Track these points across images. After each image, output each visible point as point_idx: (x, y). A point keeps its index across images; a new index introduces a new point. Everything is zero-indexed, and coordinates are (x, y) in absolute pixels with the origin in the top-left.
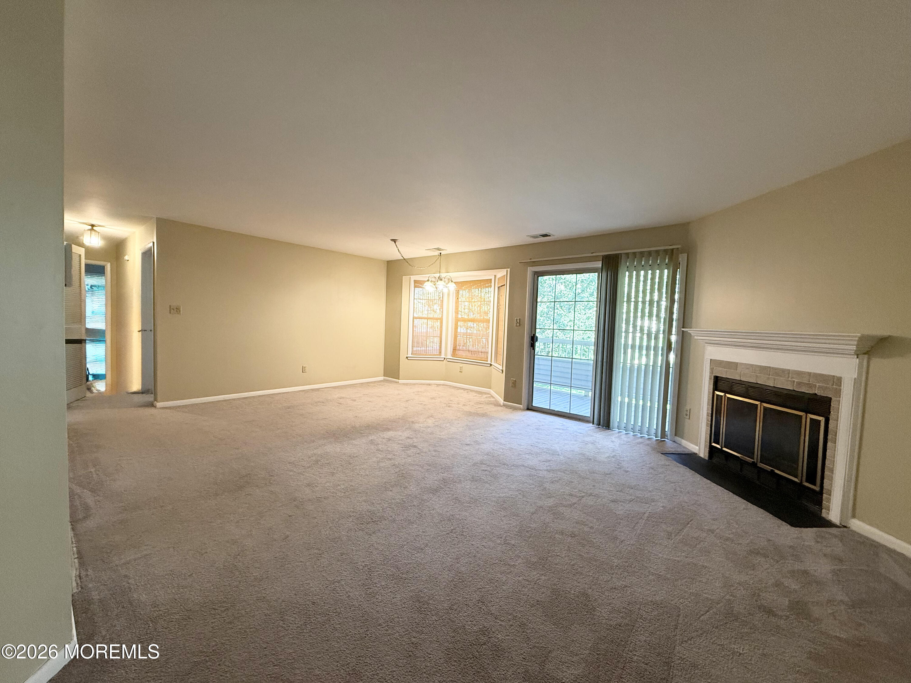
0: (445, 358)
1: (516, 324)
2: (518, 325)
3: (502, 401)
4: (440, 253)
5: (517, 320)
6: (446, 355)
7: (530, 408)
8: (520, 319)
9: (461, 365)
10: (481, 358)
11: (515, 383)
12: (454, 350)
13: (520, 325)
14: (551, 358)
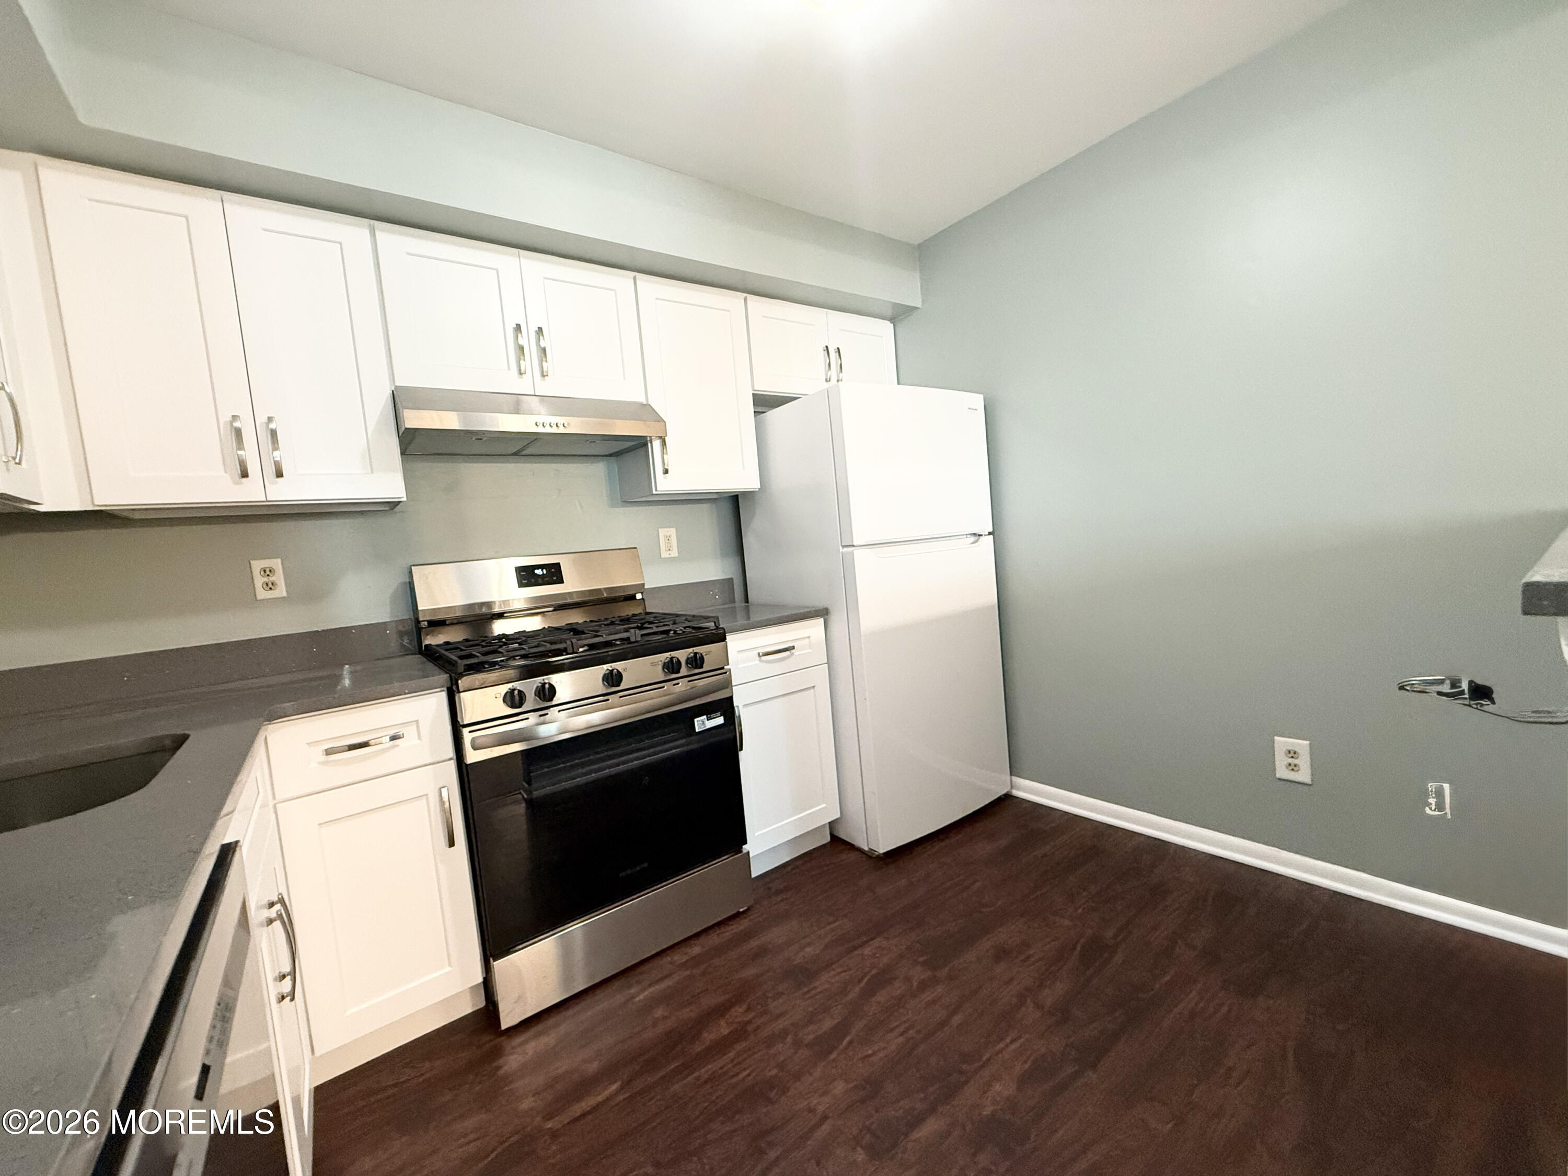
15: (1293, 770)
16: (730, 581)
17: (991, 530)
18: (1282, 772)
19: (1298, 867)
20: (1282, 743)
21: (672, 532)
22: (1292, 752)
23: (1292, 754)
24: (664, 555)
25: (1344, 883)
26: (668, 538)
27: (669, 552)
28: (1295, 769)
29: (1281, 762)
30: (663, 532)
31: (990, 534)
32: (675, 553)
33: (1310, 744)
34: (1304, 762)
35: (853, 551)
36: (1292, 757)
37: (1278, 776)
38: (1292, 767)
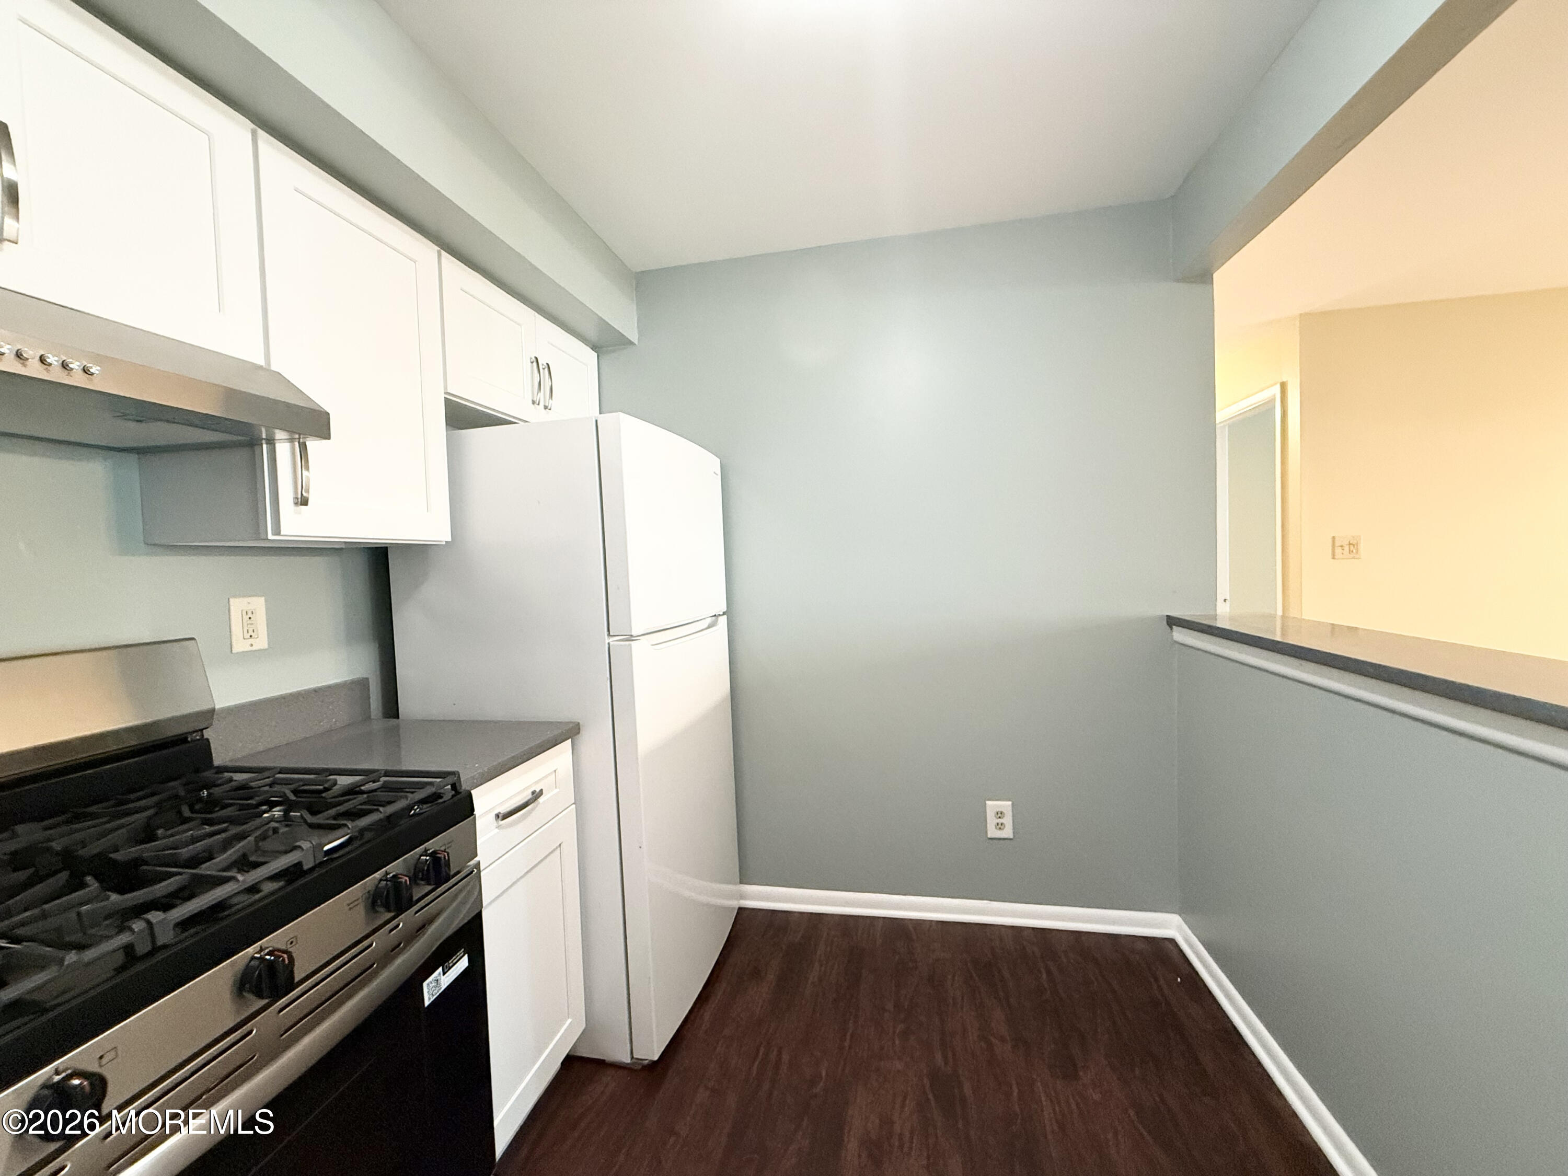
15: (1000, 828)
16: (363, 684)
17: (725, 610)
18: (992, 832)
19: (1014, 914)
20: (992, 806)
21: (258, 604)
22: (999, 813)
23: (1000, 815)
24: (240, 646)
25: (1059, 920)
26: (249, 616)
27: (251, 641)
28: (1002, 827)
29: (991, 821)
30: (238, 605)
31: (724, 613)
32: (261, 642)
33: (1013, 804)
34: (1008, 820)
35: (630, 645)
36: (1000, 817)
37: (989, 836)
38: (1000, 826)
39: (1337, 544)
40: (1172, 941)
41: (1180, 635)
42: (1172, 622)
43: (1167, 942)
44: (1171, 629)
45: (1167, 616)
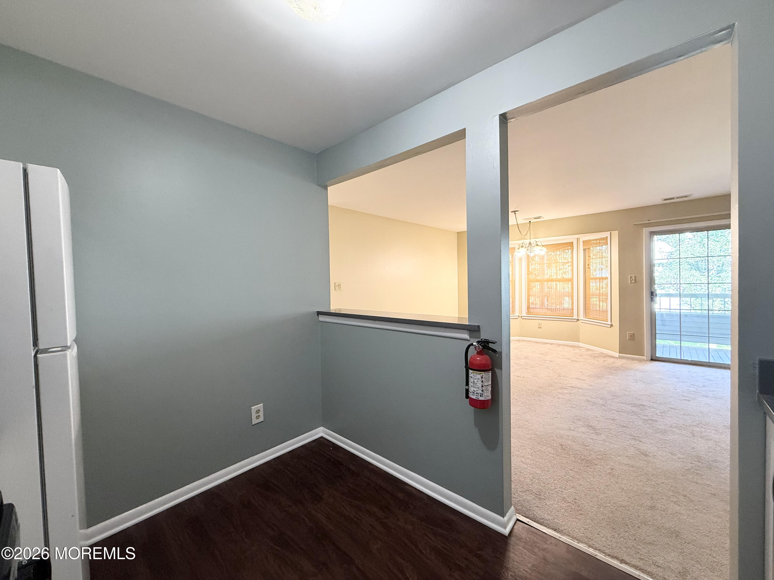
0: (519, 316)
1: (631, 281)
2: (633, 281)
3: (617, 354)
4: (530, 222)
5: (631, 277)
6: (521, 312)
7: (654, 359)
8: (635, 277)
9: (540, 321)
10: (564, 314)
11: (632, 337)
12: (528, 308)
13: (635, 282)
14: (679, 311)
18: (254, 422)
20: (254, 408)
22: (258, 410)
29: (254, 415)
33: (264, 403)
34: (261, 414)
36: (258, 413)
37: (252, 425)
38: (258, 417)
39: (336, 285)
40: (322, 437)
41: (322, 318)
42: (319, 313)
43: (321, 439)
44: (318, 317)
45: (317, 311)
